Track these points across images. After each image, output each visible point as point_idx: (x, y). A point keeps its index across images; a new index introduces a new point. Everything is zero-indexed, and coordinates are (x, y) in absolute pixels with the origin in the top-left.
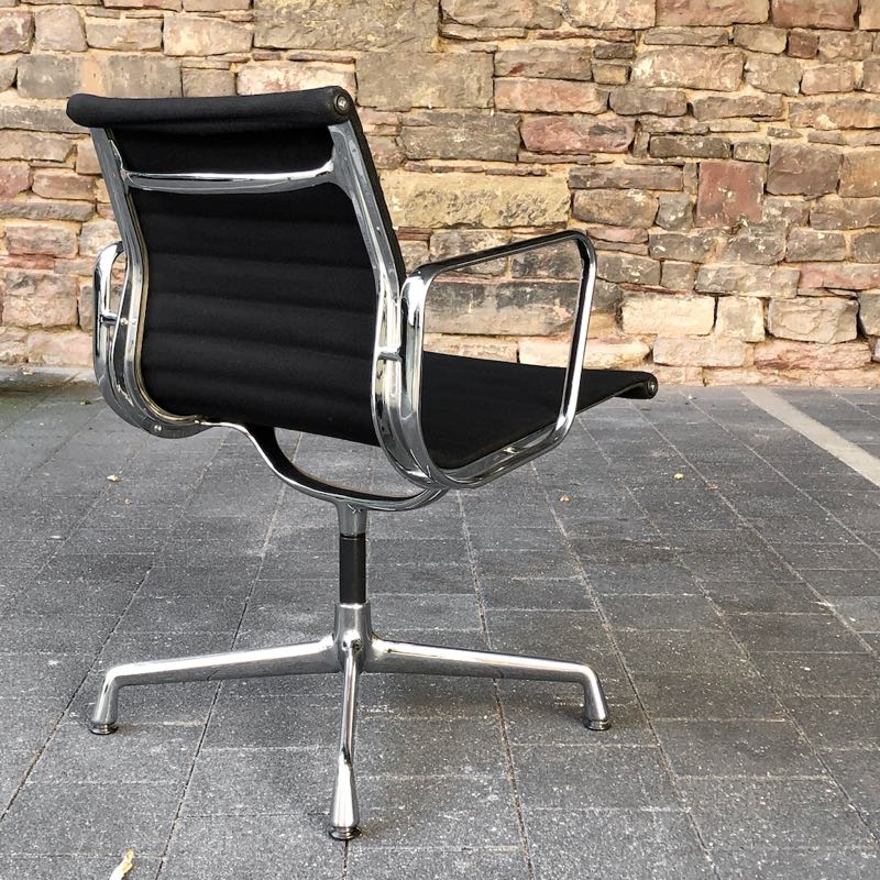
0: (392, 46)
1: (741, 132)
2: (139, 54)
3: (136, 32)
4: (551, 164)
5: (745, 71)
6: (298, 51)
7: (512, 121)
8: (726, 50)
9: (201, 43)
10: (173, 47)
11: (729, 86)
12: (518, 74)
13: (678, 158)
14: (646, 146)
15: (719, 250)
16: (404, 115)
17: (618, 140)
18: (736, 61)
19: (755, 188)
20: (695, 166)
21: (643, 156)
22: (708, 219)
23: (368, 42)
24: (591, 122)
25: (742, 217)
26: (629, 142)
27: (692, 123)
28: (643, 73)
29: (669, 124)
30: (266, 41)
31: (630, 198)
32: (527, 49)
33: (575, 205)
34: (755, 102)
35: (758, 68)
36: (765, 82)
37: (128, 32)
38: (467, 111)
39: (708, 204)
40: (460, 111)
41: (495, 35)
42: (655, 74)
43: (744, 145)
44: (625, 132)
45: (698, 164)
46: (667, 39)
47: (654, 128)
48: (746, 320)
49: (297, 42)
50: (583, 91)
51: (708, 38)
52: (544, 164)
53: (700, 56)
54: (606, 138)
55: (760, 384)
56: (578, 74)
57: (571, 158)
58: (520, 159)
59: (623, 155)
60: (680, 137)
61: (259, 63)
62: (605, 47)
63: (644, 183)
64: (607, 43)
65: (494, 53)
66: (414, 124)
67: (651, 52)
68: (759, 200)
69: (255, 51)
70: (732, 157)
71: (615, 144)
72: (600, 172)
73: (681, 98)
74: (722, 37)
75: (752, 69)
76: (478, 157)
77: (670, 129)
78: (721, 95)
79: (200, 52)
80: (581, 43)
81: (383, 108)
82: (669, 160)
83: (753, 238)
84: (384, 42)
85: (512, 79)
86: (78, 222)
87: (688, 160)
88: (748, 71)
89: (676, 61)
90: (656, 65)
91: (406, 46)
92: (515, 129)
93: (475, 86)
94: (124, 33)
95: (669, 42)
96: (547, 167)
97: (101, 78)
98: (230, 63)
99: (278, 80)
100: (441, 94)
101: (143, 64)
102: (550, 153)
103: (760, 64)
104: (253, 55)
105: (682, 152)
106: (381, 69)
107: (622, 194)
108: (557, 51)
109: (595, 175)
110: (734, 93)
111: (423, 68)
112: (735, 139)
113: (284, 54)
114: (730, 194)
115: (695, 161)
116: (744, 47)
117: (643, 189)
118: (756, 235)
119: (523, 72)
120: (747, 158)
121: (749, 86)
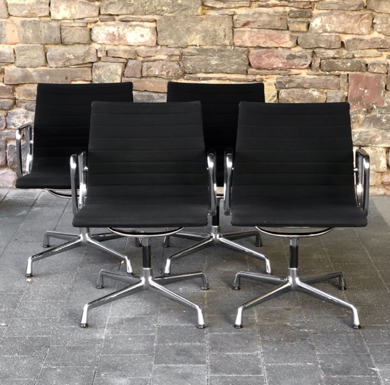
0: (177, 13)
1: (371, 57)
2: (37, 19)
3: (35, 7)
4: (266, 75)
5: (373, 23)
6: (124, 16)
7: (244, 52)
8: (362, 12)
9: (71, 13)
10: (56, 15)
11: (364, 32)
12: (247, 26)
13: (337, 72)
14: (318, 65)
15: (361, 122)
16: (184, 50)
17: (303, 62)
18: (368, 18)
19: (380, 88)
20: (346, 76)
21: (317, 71)
22: (354, 105)
23: (163, 11)
24: (288, 53)
25: (373, 104)
26: (309, 63)
27: (344, 52)
28: (316, 25)
29: (331, 53)
30: (106, 11)
31: (310, 93)
32: (251, 13)
33: (280, 97)
34: (379, 40)
35: (380, 22)
36: (385, 30)
37: (31, 8)
38: (219, 47)
39: (354, 97)
40: (215, 47)
41: (233, 6)
42: (323, 26)
43: (373, 64)
44: (306, 57)
45: (348, 75)
46: (329, 7)
47: (323, 55)
48: (376, 160)
49: (124, 11)
50: (283, 36)
51: (353, 6)
52: (262, 75)
53: (348, 16)
54: (296, 61)
55: (385, 195)
56: (280, 26)
57: (277, 71)
58: (249, 73)
59: (306, 70)
60: (338, 59)
61: (102, 23)
62: (295, 12)
63: (318, 85)
64: (296, 9)
65: (233, 15)
66: (189, 54)
67: (320, 14)
68: (382, 94)
69: (101, 17)
70: (367, 70)
71: (301, 64)
72: (293, 79)
73: (337, 39)
74: (360, 6)
75: (377, 23)
76: (224, 72)
77: (332, 56)
78: (360, 37)
79: (71, 17)
80: (281, 9)
81: (172, 46)
82: (332, 72)
83: (380, 115)
84: (172, 10)
85: (243, 29)
86: (5, 110)
87: (342, 73)
88: (375, 24)
89: (334, 19)
90: (323, 21)
91: (184, 13)
92: (245, 57)
93: (222, 34)
94: (29, 8)
95: (330, 8)
96: (264, 77)
97: (17, 32)
98: (87, 23)
99: (114, 32)
100: (204, 38)
101: (40, 25)
102: (265, 69)
103: (382, 20)
104: (100, 19)
105: (339, 68)
106: (170, 25)
107: (306, 91)
108: (268, 14)
109: (290, 81)
110: (367, 36)
111: (194, 24)
112: (368, 61)
113: (117, 18)
114: (366, 91)
115: (346, 73)
116: (373, 10)
117: (318, 88)
118: (381, 114)
119: (249, 26)
120: (375, 71)
121: (376, 32)
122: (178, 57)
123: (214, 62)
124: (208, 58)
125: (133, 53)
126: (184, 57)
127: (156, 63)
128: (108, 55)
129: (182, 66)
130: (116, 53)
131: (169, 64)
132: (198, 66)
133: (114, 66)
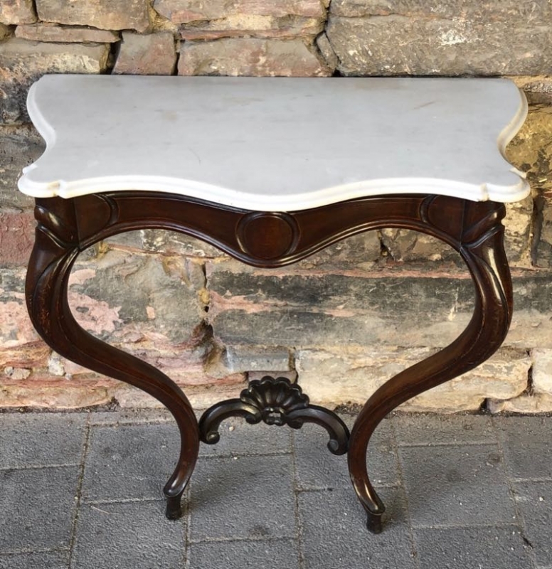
122: (313, 23)
123: (450, 39)
124: (429, 25)
125: (137, 10)
126: (338, 23)
127: (229, 45)
128: (41, 19)
129: (327, 54)
130: (68, 10)
131: (279, 48)
132: (389, 54)
133: (68, 58)
